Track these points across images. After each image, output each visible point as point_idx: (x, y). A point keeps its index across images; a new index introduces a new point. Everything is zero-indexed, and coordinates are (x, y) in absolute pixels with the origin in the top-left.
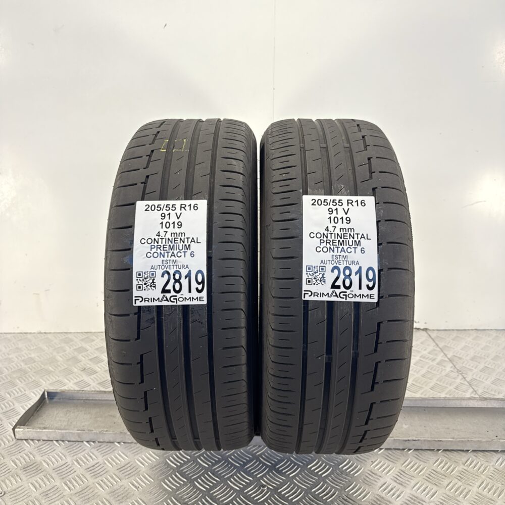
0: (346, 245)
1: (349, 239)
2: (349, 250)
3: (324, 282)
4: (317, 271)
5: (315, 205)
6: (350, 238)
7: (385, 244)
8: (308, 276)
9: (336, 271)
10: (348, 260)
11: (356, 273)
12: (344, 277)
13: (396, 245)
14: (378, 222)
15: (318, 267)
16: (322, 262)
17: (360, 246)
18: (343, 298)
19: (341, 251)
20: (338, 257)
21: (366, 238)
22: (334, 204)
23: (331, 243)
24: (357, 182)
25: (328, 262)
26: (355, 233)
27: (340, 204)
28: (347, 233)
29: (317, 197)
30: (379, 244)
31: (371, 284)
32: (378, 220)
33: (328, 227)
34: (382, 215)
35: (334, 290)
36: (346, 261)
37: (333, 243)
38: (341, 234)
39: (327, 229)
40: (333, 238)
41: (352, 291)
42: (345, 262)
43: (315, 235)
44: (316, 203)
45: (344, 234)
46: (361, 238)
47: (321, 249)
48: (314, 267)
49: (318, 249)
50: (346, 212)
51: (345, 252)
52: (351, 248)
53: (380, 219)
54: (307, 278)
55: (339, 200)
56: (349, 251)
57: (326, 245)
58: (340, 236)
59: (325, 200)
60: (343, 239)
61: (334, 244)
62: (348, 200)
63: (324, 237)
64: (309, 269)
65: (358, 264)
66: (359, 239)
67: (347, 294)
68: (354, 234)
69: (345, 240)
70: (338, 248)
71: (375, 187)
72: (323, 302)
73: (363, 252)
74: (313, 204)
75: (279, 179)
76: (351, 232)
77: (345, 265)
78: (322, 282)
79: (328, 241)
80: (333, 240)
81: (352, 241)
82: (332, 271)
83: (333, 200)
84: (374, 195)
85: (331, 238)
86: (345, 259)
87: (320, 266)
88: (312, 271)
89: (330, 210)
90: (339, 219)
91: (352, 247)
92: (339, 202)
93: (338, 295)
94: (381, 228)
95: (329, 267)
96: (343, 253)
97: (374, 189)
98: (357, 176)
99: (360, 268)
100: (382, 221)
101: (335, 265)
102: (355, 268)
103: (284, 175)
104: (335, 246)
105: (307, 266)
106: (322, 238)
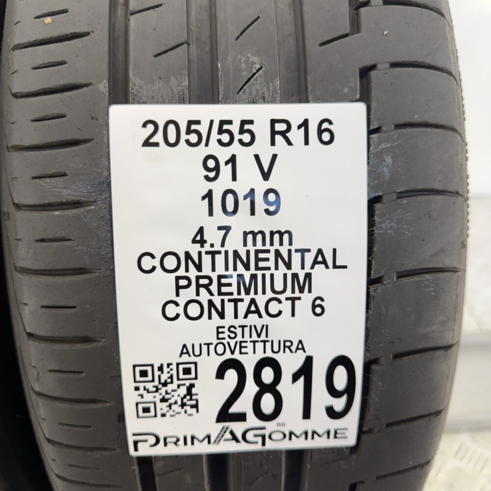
0: (264, 292)
1: (273, 271)
2: (274, 308)
3: (196, 406)
4: (171, 377)
5: (156, 145)
6: (277, 268)
7: (391, 280)
8: (142, 396)
9: (232, 375)
10: (269, 338)
11: (295, 378)
12: (257, 389)
13: (427, 276)
14: (373, 202)
15: (174, 367)
16: (184, 350)
17: (310, 291)
18: (257, 443)
19: (248, 312)
20: (239, 331)
21: (330, 264)
22: (225, 138)
23: (214, 288)
24: (308, 46)
25: (205, 348)
26: (293, 248)
27: (246, 138)
28: (268, 247)
29: (161, 112)
30: (371, 282)
31: (339, 404)
32: (373, 195)
33: (201, 231)
34: (387, 178)
35: (226, 424)
36: (265, 342)
37: (220, 285)
38: (248, 252)
39: (200, 238)
40: (220, 269)
41: (284, 424)
42: (260, 346)
43: (156, 262)
44: (159, 138)
45: (257, 252)
46: (315, 262)
47: (180, 310)
48: (161, 369)
49: (171, 311)
50: (266, 169)
51: (260, 316)
52: (280, 302)
53: (380, 194)
54: (139, 399)
55: (244, 123)
56: (276, 312)
57: (198, 294)
58: (245, 259)
59: (190, 123)
60: (253, 270)
61: (224, 289)
62: (273, 122)
63: (191, 265)
64: (144, 374)
65: (303, 349)
66: (307, 269)
67: (267, 432)
68: (290, 251)
69: (259, 273)
70: (236, 302)
71: (368, 62)
72: (197, 458)
73: (318, 310)
74: (147, 143)
75: (32, 38)
76: (281, 244)
77: (260, 355)
78: (187, 408)
79: (202, 281)
80: (220, 277)
81: (285, 275)
82: (220, 374)
83: (222, 123)
84: (365, 96)
85: (214, 270)
86: (259, 336)
87: (178, 364)
88: (153, 381)
89: (211, 164)
90: (241, 198)
91: (282, 297)
92: (242, 131)
93: (240, 437)
94: (384, 225)
95: (209, 364)
96: (253, 319)
97: (365, 72)
98: (306, 17)
99: (309, 361)
100: (385, 199)
101: (228, 355)
102: (290, 363)
103: (48, 20)
104: (226, 298)
105: (134, 366)
106: (181, 272)
